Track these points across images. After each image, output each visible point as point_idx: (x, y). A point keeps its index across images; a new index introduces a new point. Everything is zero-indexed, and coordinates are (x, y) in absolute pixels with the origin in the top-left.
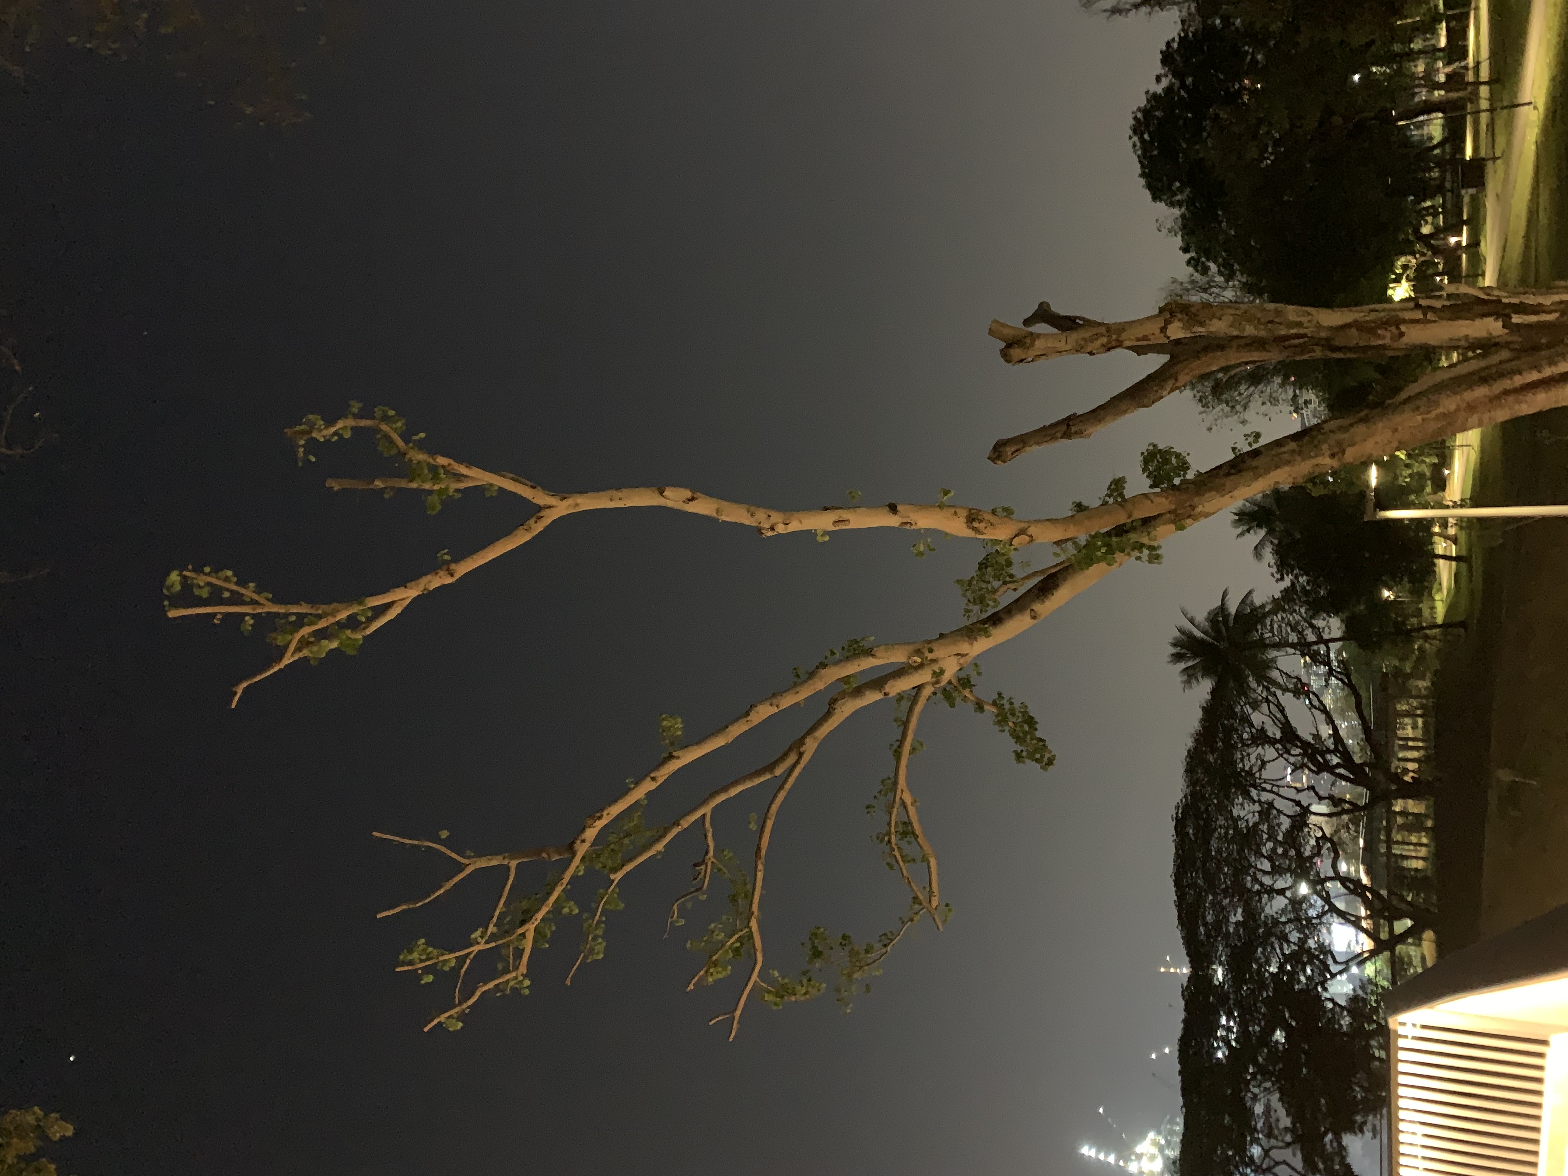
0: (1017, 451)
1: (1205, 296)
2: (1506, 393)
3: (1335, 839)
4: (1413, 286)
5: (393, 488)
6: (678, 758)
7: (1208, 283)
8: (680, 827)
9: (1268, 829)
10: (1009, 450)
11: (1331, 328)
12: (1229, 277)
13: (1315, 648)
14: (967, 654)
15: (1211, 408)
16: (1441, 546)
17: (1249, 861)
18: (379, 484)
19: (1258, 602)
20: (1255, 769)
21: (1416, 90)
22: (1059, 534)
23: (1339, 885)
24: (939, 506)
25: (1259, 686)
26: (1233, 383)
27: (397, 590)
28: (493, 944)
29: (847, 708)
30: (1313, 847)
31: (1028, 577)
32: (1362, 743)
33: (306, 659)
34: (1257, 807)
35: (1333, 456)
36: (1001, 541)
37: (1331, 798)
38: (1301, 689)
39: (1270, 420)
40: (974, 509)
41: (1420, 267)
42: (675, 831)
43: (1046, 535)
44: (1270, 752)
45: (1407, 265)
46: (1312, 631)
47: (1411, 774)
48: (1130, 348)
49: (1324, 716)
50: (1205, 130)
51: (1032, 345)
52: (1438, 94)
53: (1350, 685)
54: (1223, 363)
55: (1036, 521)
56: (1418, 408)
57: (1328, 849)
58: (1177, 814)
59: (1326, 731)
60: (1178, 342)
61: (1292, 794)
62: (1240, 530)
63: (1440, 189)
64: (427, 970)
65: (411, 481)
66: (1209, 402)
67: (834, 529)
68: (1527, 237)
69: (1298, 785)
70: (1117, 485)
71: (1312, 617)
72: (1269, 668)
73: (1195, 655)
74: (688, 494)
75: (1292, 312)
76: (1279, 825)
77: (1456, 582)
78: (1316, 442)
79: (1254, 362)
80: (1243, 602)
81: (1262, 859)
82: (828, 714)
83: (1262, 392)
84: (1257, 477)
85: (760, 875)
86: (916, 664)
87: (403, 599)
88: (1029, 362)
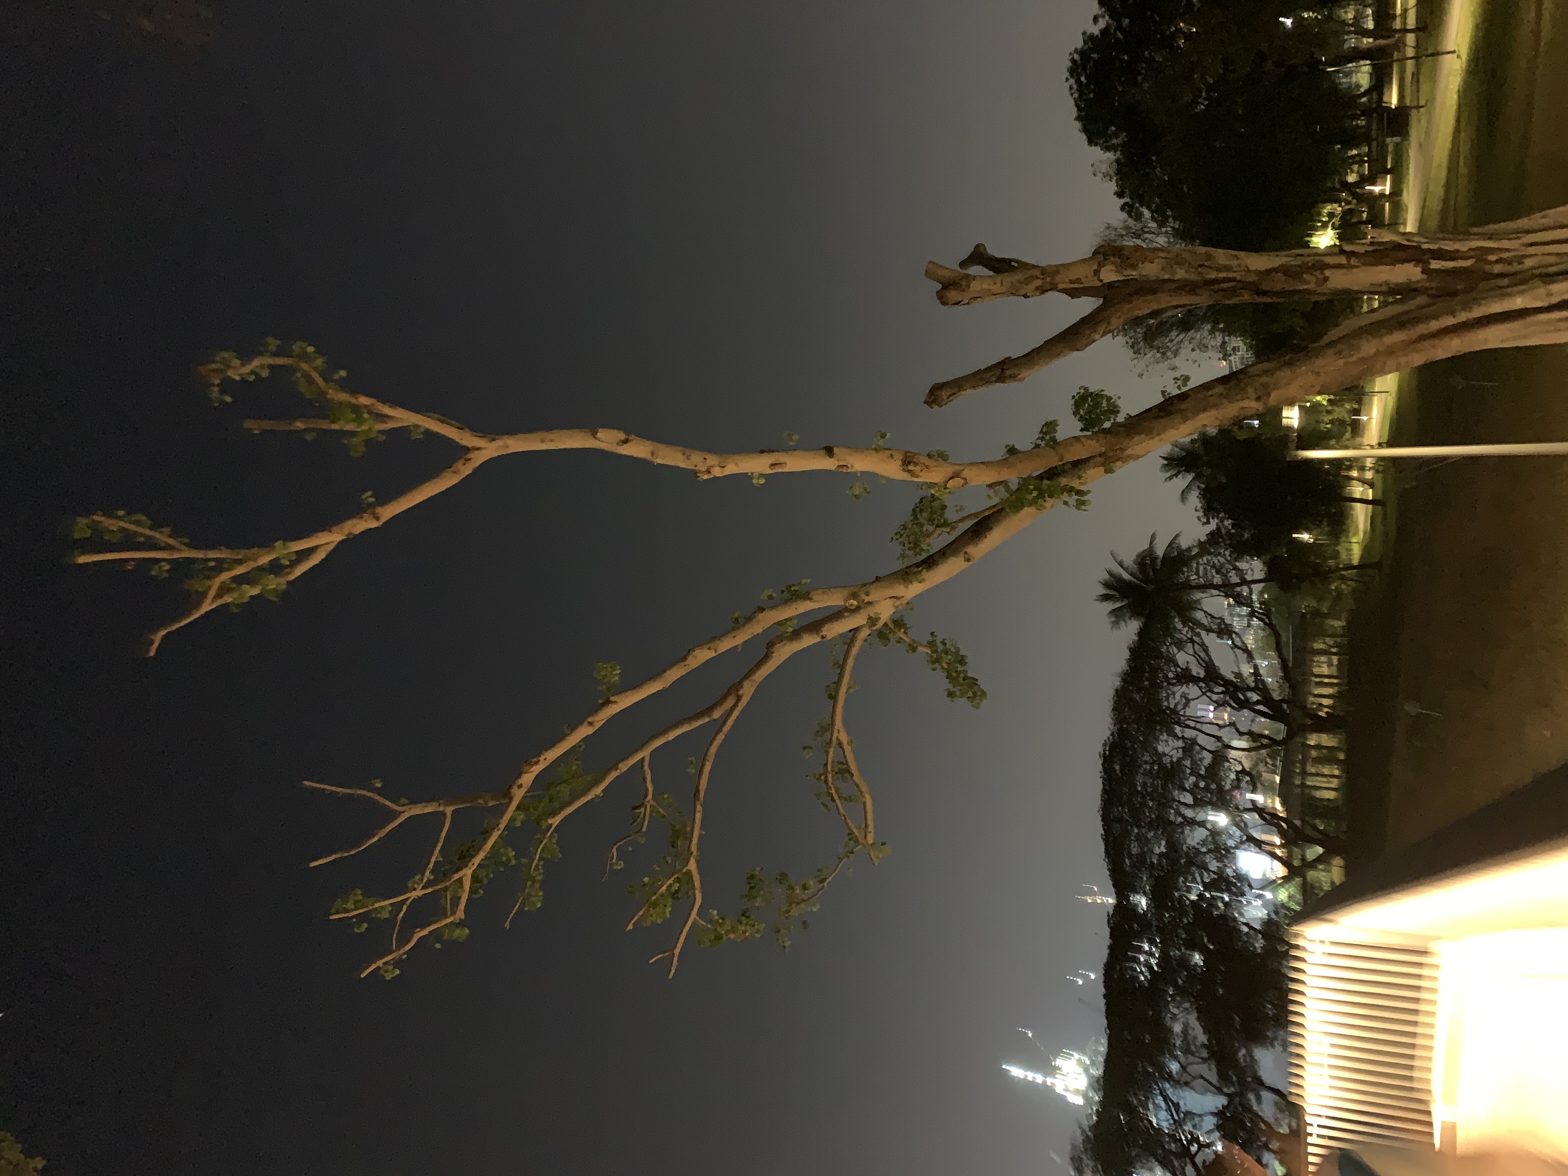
0: (950, 395)
1: (1139, 242)
2: (1423, 338)
3: (1254, 773)
4: (1338, 234)
5: (313, 430)
6: (615, 702)
7: (1142, 229)
8: (618, 771)
9: (1191, 764)
10: (945, 394)
11: (1258, 272)
12: (1161, 224)
13: (1238, 589)
14: (903, 597)
15: (1143, 355)
16: (1358, 490)
17: (1172, 795)
18: (299, 425)
19: (1184, 546)
20: (1180, 707)
21: (1346, 37)
22: (992, 476)
23: (1257, 816)
24: (875, 449)
25: (1184, 627)
26: (1162, 329)
27: (320, 534)
28: (430, 890)
29: (784, 652)
30: (1233, 780)
31: (962, 520)
32: (1281, 681)
33: (226, 606)
34: (1180, 743)
35: (1258, 399)
36: (936, 484)
37: (1251, 734)
38: (1224, 631)
39: (1199, 366)
40: (911, 452)
41: (1345, 213)
42: (613, 775)
43: (979, 478)
44: (1193, 690)
45: (1333, 213)
46: (1236, 573)
47: (1326, 710)
48: (1065, 291)
49: (1245, 655)
50: (1139, 73)
51: (968, 286)
52: (1367, 41)
53: (1270, 625)
54: (1155, 306)
55: (972, 464)
56: (1340, 353)
57: (1247, 782)
58: (1104, 751)
59: (1247, 670)
60: (1111, 285)
61: (1213, 730)
62: (1169, 474)
63: (1367, 139)
64: (361, 918)
65: (333, 422)
66: (1140, 349)
67: (771, 472)
68: (1448, 186)
69: (1220, 722)
70: (1050, 427)
71: (1236, 560)
72: (1195, 609)
73: (1123, 597)
74: (622, 436)
75: (1221, 256)
76: (1201, 760)
77: (1371, 524)
78: (1242, 385)
79: (1185, 305)
80: (1170, 545)
81: (1185, 793)
82: (767, 657)
83: (1192, 338)
84: (1185, 419)
85: (698, 816)
86: (853, 608)
87: (327, 544)
88: (964, 304)
